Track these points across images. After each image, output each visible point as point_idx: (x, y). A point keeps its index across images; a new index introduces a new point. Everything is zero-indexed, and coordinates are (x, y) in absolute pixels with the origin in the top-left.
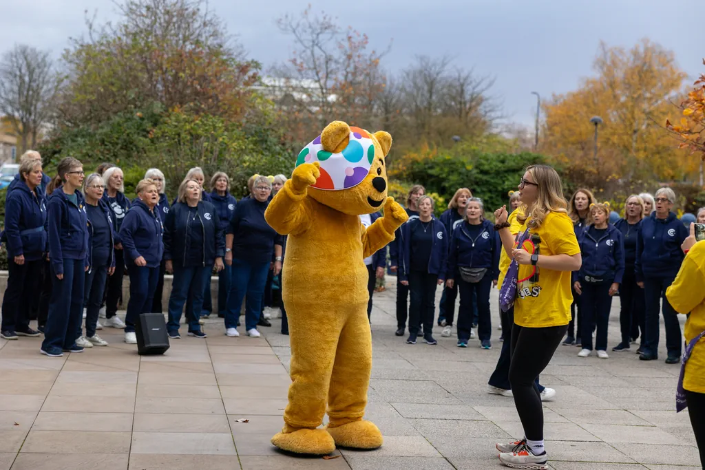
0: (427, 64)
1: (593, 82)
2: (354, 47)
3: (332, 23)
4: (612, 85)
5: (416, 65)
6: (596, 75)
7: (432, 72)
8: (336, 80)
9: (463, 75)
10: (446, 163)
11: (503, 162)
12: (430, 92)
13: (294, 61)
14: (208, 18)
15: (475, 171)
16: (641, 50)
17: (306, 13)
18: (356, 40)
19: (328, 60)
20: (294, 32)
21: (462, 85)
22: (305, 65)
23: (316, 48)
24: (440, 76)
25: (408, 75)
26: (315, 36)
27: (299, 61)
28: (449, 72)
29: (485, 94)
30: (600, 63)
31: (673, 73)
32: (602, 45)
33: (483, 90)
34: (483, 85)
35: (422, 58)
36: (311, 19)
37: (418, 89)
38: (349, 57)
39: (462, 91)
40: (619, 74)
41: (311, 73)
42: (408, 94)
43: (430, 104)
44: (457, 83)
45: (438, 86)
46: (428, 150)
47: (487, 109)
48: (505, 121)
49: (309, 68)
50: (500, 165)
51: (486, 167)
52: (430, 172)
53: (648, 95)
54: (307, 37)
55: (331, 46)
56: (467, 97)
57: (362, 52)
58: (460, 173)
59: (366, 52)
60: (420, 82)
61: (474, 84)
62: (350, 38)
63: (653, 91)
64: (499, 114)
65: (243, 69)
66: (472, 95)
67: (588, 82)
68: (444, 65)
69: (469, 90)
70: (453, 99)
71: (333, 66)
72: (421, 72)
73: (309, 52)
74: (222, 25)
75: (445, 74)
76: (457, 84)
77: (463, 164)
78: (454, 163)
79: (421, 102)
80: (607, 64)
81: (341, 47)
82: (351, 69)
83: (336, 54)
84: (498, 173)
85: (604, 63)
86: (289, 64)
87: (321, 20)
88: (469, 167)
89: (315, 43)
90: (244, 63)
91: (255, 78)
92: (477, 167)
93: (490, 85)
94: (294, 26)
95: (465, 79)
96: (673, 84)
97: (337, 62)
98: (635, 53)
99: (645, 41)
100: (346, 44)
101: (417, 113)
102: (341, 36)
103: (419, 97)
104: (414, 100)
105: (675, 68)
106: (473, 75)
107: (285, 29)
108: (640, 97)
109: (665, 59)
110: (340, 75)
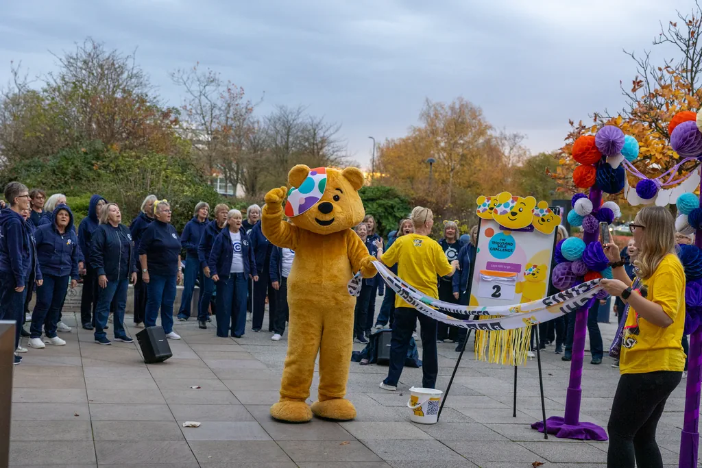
0: (285, 112)
1: (419, 130)
2: (233, 98)
3: (217, 77)
4: (434, 133)
5: (277, 112)
6: (422, 125)
7: (290, 118)
8: (219, 123)
9: (316, 122)
12: (288, 135)
14: (135, 72)
16: (457, 106)
17: (195, 68)
18: (234, 91)
19: (213, 107)
20: (185, 84)
21: (315, 129)
22: (194, 111)
23: (203, 97)
24: (295, 122)
25: (270, 120)
26: (202, 88)
27: (189, 108)
28: (303, 119)
29: (332, 138)
30: (426, 115)
31: (480, 124)
33: (331, 134)
34: (332, 130)
35: (281, 108)
36: (199, 73)
37: (277, 132)
38: (229, 105)
39: (315, 134)
40: (440, 125)
41: (199, 118)
42: (270, 136)
43: (287, 143)
44: (310, 127)
45: (294, 130)
47: (335, 149)
48: (349, 159)
49: (197, 113)
53: (462, 142)
54: (195, 88)
55: (215, 95)
56: (318, 139)
57: (239, 101)
59: (243, 102)
60: (279, 127)
61: (324, 129)
62: (229, 90)
63: (466, 138)
64: (344, 153)
65: (166, 115)
66: (322, 137)
67: (415, 130)
68: (299, 113)
69: (320, 134)
70: (307, 140)
71: (217, 112)
72: (279, 119)
73: (197, 101)
74: (146, 78)
75: (299, 121)
79: (280, 142)
80: (431, 116)
81: (222, 97)
82: (231, 115)
83: (219, 103)
85: (428, 116)
87: (207, 75)
89: (202, 94)
91: (176, 121)
93: (337, 130)
94: (185, 78)
95: (317, 126)
96: (481, 133)
97: (220, 109)
98: (452, 109)
99: (461, 99)
100: (226, 95)
101: (277, 151)
102: (223, 89)
103: (279, 138)
104: (275, 140)
105: (482, 121)
106: (324, 122)
107: (178, 81)
108: (456, 143)
109: (475, 113)
110: (222, 120)
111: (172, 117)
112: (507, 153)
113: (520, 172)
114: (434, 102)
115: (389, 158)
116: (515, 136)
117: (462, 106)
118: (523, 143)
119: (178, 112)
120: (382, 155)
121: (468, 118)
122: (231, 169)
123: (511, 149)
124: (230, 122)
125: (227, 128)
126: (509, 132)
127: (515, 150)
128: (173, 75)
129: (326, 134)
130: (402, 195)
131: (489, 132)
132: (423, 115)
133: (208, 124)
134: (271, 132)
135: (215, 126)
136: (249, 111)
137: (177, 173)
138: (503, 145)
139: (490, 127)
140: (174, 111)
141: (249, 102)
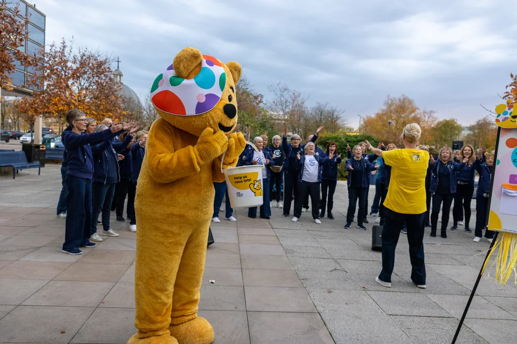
0: (320, 105)
1: (384, 111)
2: (296, 97)
3: (288, 88)
4: (390, 112)
5: (316, 105)
6: (385, 108)
7: (322, 108)
8: (289, 109)
9: (334, 109)
10: (334, 138)
11: (356, 138)
12: (321, 115)
13: (274, 102)
15: (345, 141)
16: (402, 98)
17: (279, 84)
18: (296, 94)
19: (286, 101)
20: (274, 91)
21: (333, 112)
22: (278, 104)
23: (282, 97)
25: (313, 109)
26: (282, 93)
27: (276, 102)
28: (328, 108)
29: (341, 115)
30: (386, 103)
31: (413, 107)
32: (388, 96)
33: (340, 114)
34: (341, 112)
35: (318, 103)
36: (280, 86)
37: (317, 114)
38: (294, 101)
39: (333, 114)
40: (393, 108)
41: (280, 106)
42: (313, 116)
43: (321, 119)
45: (324, 113)
46: (326, 133)
47: (342, 121)
50: (355, 139)
51: (350, 140)
52: (327, 141)
53: (403, 116)
54: (279, 93)
55: (287, 96)
56: (335, 116)
57: (298, 99)
58: (339, 142)
59: (300, 100)
60: (317, 111)
61: (337, 112)
62: (294, 94)
63: (405, 114)
64: (345, 122)
65: (256, 98)
66: (336, 116)
67: (382, 110)
68: (326, 105)
69: (335, 114)
70: (330, 117)
71: (288, 104)
72: (318, 108)
73: (279, 99)
74: (248, 81)
75: (326, 109)
76: (331, 112)
77: (341, 139)
78: (337, 138)
79: (318, 118)
81: (291, 97)
82: (294, 105)
83: (289, 100)
84: (354, 142)
85: (388, 104)
86: (272, 103)
87: (284, 87)
88: (343, 140)
89: (282, 95)
90: (256, 95)
91: (261, 102)
92: (346, 140)
93: (343, 112)
94: (274, 89)
95: (334, 110)
96: (413, 111)
97: (289, 102)
98: (400, 100)
99: (404, 95)
100: (293, 96)
102: (291, 93)
103: (317, 117)
104: (315, 118)
105: (414, 106)
106: (337, 109)
107: (271, 91)
108: (401, 116)
109: (410, 102)
110: (291, 107)
112: (426, 120)
113: (434, 129)
114: (392, 96)
115: (368, 123)
116: (431, 112)
117: (404, 99)
118: (435, 115)
120: (365, 123)
121: (407, 104)
123: (429, 118)
124: (294, 109)
125: (292, 111)
126: (428, 110)
127: (431, 118)
128: (269, 88)
129: (339, 114)
130: (376, 139)
131: (418, 111)
132: (385, 103)
133: (284, 109)
134: (314, 113)
135: (287, 110)
136: (303, 103)
138: (424, 116)
139: (418, 108)
140: (260, 96)
141: (303, 99)
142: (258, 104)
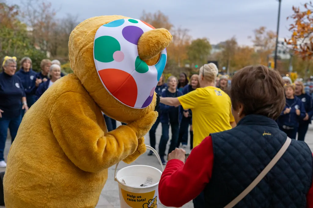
0: (70, 17)
2: (45, 8)
5: (66, 17)
8: (38, 20)
16: (157, 14)
18: (46, 4)
19: (35, 11)
26: (29, 1)
32: (144, 11)
35: (69, 14)
38: (44, 11)
42: (63, 28)
57: (48, 9)
59: (51, 10)
62: (43, 3)
65: (11, 9)
68: (77, 17)
71: (37, 14)
73: (26, 8)
80: (145, 19)
81: (40, 6)
82: (44, 16)
83: (38, 10)
89: (29, 4)
90: (11, 6)
98: (155, 16)
99: (159, 11)
100: (42, 6)
102: (40, 3)
104: (65, 31)
105: (169, 22)
109: (165, 19)
110: (40, 18)
111: (15, 10)
112: (181, 38)
114: (147, 12)
116: (186, 30)
117: (160, 15)
118: (189, 34)
119: (18, 7)
121: (162, 21)
122: (43, 44)
123: (183, 36)
124: (44, 20)
125: (42, 23)
126: (183, 28)
127: (185, 36)
131: (172, 28)
133: (33, 20)
134: (64, 26)
135: (36, 22)
136: (54, 14)
137: (20, 41)
138: (179, 34)
140: (16, 7)
141: (54, 10)
142: (13, 16)
